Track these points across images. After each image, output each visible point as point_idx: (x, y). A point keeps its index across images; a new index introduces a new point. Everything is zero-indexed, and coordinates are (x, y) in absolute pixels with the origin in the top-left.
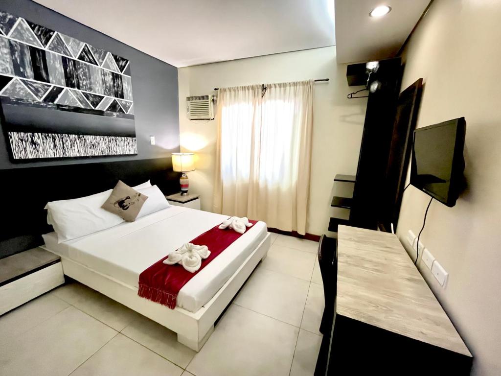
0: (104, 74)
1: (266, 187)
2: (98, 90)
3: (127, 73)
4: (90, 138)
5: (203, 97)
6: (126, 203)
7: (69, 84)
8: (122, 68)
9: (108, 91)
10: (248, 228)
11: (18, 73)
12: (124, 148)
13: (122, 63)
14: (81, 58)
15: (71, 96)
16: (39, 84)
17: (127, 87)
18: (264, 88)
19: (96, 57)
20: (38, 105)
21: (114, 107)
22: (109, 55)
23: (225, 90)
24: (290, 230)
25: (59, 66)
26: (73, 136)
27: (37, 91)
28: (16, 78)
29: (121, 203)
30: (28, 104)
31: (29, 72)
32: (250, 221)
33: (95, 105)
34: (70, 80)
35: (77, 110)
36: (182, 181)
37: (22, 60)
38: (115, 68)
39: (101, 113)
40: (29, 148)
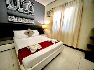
0: (28, 6)
1: (64, 32)
2: (27, 9)
3: (34, 6)
4: (24, 19)
5: (50, 11)
6: (29, 33)
7: (21, 7)
8: (32, 5)
9: (29, 9)
10: (56, 43)
11: (11, 4)
12: (32, 22)
13: (32, 4)
14: (24, 2)
15: (21, 10)
16: (15, 6)
17: (33, 9)
18: (65, 4)
19: (27, 2)
20: (14, 11)
21: (30, 13)
22: (30, 2)
23: (55, 8)
24: (71, 46)
25: (19, 3)
26: (21, 18)
27: (14, 8)
28: (10, 5)
29: (28, 33)
30: (12, 10)
31: (13, 4)
32: (57, 41)
33: (26, 12)
34: (21, 6)
35: (22, 13)
36: (44, 31)
37: (12, 1)
38: (31, 5)
39: (27, 14)
40: (12, 19)
